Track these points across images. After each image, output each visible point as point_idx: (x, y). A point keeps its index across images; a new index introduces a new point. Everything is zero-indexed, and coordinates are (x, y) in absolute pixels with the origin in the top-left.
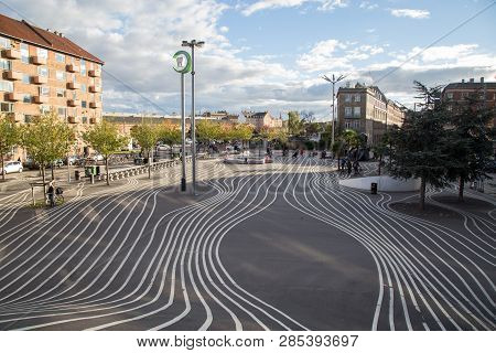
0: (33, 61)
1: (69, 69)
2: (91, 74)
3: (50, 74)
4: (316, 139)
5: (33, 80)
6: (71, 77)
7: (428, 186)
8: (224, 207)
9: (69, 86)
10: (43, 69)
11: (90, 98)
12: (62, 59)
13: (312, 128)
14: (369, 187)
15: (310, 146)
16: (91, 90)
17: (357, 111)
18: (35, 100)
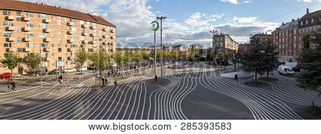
0: (91, 28)
1: (103, 30)
2: (111, 32)
3: (97, 32)
4: (205, 56)
5: (91, 35)
6: (104, 33)
7: (258, 74)
8: (176, 89)
9: (104, 37)
10: (94, 31)
11: (111, 41)
12: (101, 27)
13: (201, 51)
14: (234, 77)
15: (203, 60)
16: (112, 38)
17: (222, 44)
18: (91, 43)
